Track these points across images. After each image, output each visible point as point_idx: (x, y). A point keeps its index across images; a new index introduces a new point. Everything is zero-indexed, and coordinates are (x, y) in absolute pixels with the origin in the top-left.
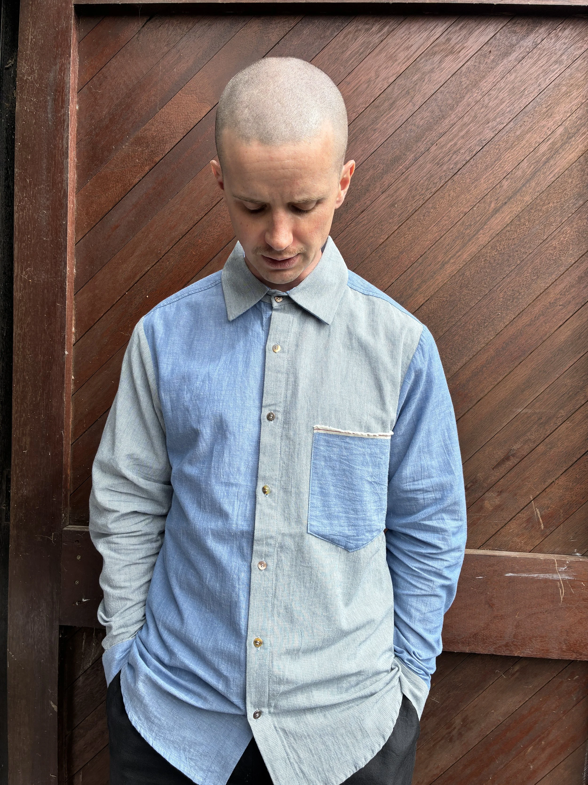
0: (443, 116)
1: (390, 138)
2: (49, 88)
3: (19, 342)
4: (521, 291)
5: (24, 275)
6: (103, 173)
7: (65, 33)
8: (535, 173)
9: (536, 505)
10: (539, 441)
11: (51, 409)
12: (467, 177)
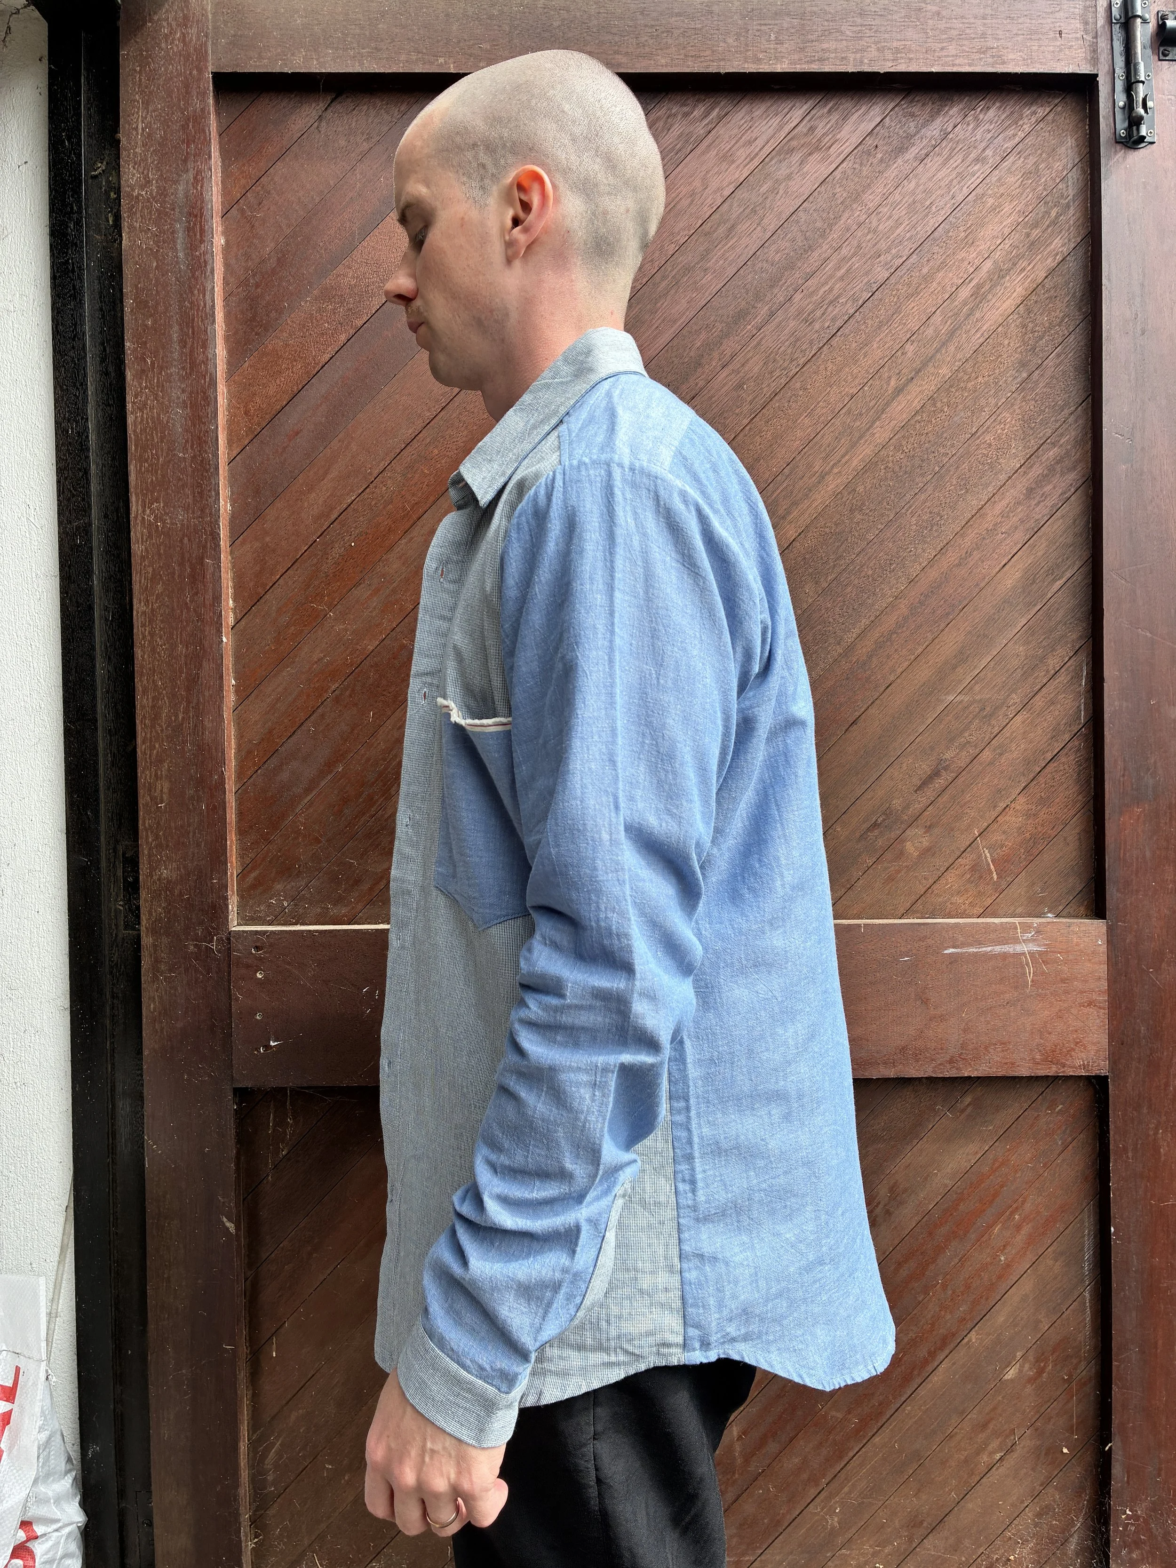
0: (810, 247)
1: (729, 282)
2: (177, 210)
3: (144, 625)
4: (942, 513)
5: (149, 516)
6: (270, 347)
7: (199, 119)
8: (954, 332)
9: (984, 844)
10: (983, 745)
11: (203, 733)
12: (851, 340)
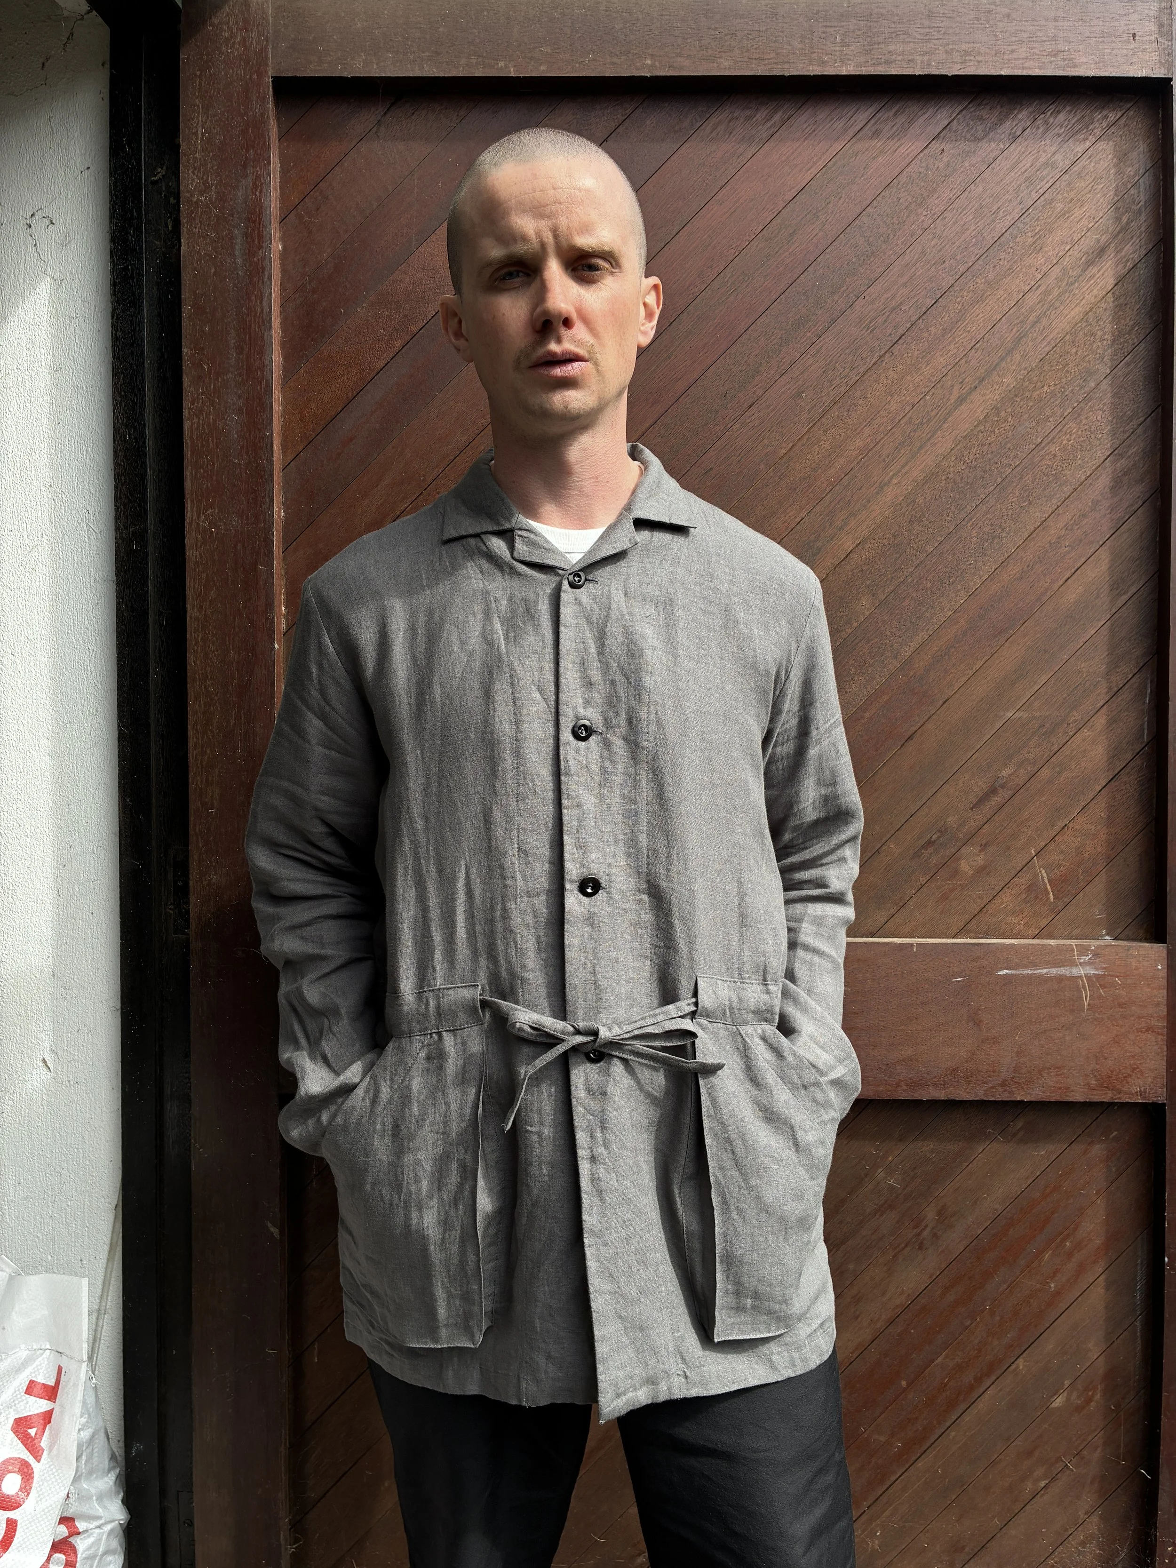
0: (873, 253)
1: (790, 289)
2: (236, 216)
3: (196, 631)
4: (1004, 525)
5: (203, 522)
6: (325, 353)
7: (260, 124)
8: (1019, 340)
9: (1041, 864)
10: (1042, 762)
11: (254, 739)
12: (913, 347)
